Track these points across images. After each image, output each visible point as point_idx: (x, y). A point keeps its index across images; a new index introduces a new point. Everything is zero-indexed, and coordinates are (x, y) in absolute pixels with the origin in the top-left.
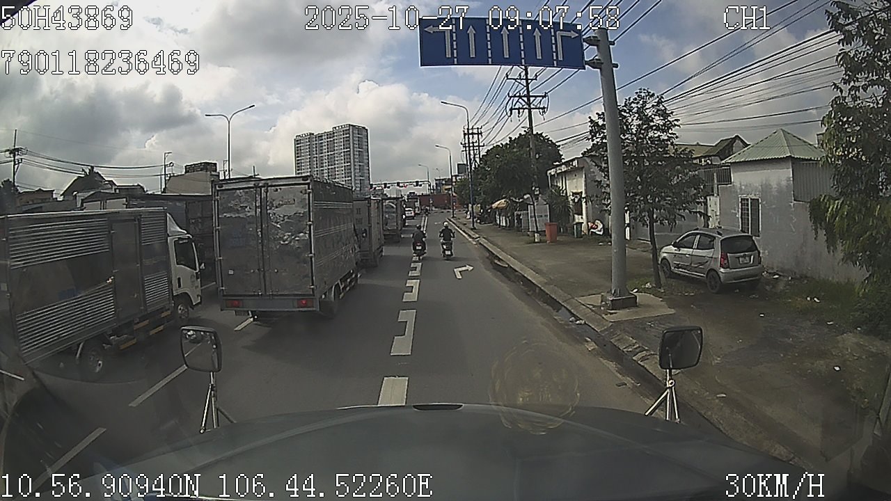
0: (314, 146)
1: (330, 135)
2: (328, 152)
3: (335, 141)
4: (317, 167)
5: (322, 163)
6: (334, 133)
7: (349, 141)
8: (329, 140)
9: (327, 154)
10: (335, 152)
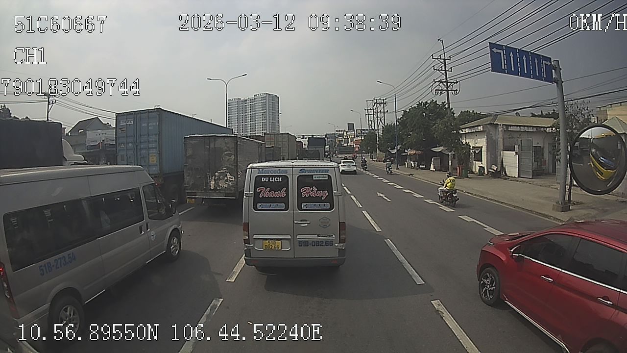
0: (241, 108)
1: (252, 100)
3: (256, 105)
5: (246, 120)
6: (255, 99)
7: (266, 104)
8: (251, 103)
9: (249, 113)
10: (256, 112)
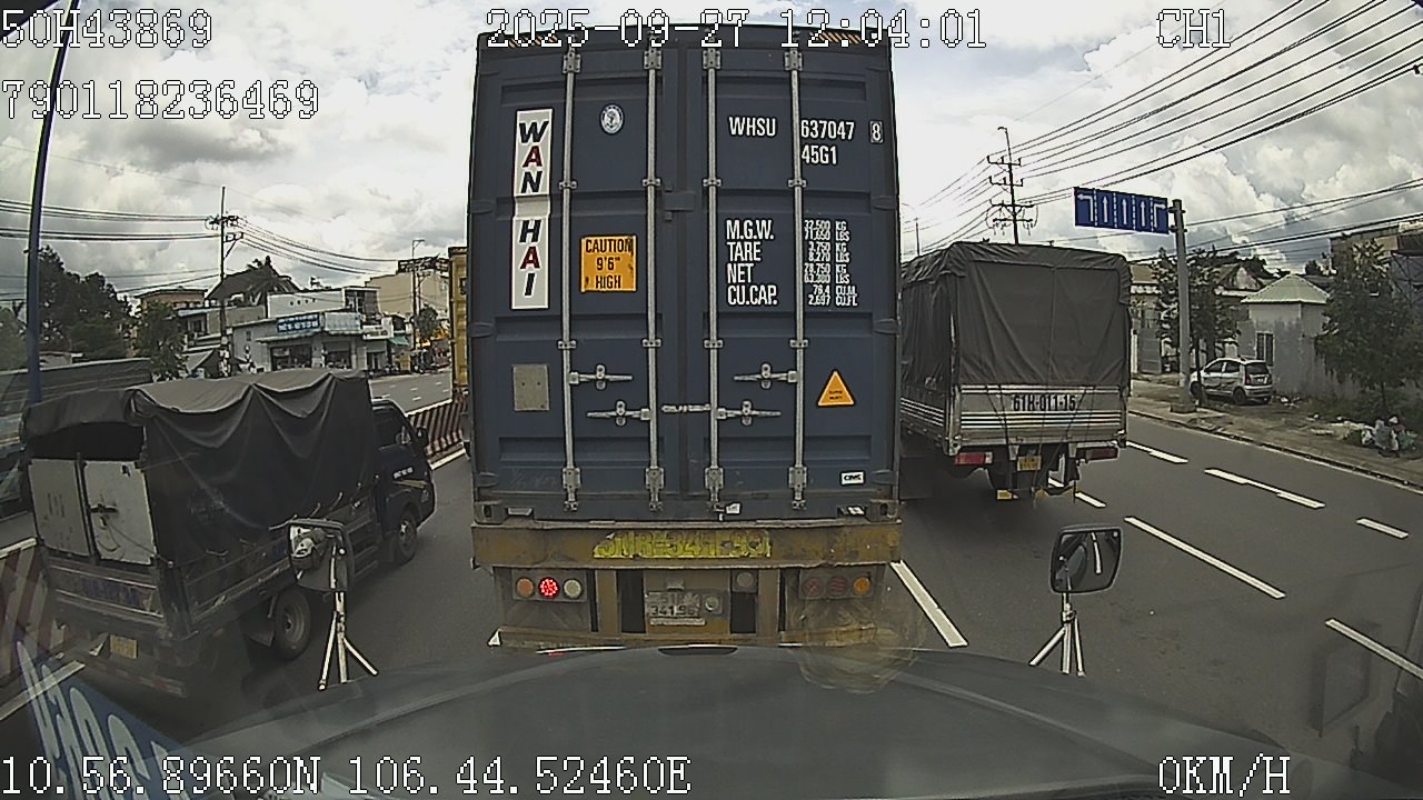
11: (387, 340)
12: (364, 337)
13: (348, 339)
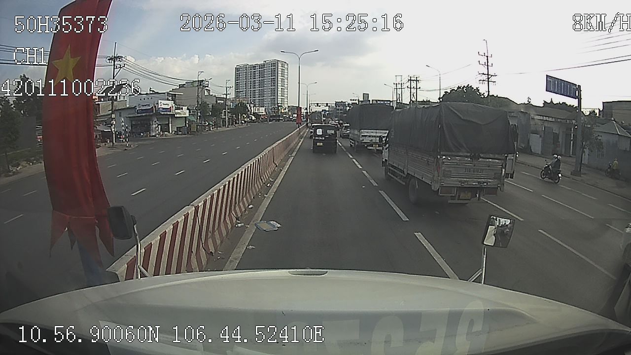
0: (250, 73)
1: (262, 66)
2: (259, 78)
3: (265, 71)
4: (251, 88)
5: (255, 86)
6: (264, 65)
7: (275, 71)
8: (260, 69)
9: (258, 79)
10: (265, 78)
11: (185, 117)
12: (176, 116)
13: (168, 116)
